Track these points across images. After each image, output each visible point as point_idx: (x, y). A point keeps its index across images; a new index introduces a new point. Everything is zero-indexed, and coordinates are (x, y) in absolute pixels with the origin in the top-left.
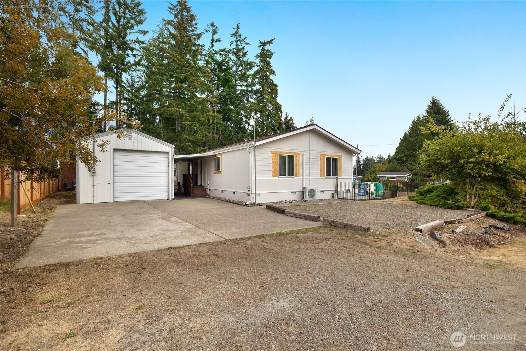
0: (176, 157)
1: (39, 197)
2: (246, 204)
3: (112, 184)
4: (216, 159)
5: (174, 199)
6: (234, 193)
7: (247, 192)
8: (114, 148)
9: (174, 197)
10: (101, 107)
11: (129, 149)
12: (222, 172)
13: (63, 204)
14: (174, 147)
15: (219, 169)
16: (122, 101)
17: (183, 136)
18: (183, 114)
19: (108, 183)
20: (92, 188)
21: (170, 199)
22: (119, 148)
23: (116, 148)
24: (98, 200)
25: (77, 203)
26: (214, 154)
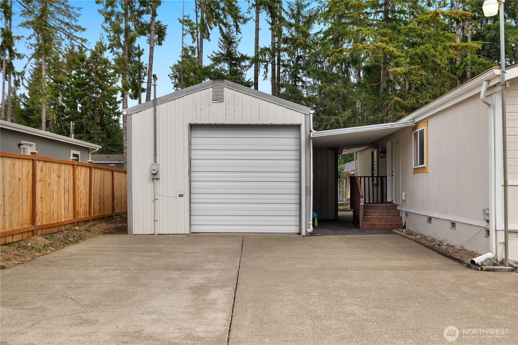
0: (315, 134)
1: (72, 218)
2: (473, 262)
3: (187, 196)
4: (416, 134)
5: (311, 234)
6: (453, 224)
7: (484, 224)
8: (191, 122)
9: (311, 229)
10: (247, 63)
11: (218, 123)
12: (430, 170)
13: (111, 233)
14: (313, 112)
15: (422, 162)
16: (283, 46)
17: (392, 99)
18: (391, 53)
19: (180, 196)
20: (153, 204)
21: (304, 233)
22: (199, 122)
23: (194, 122)
24: (163, 228)
25: (129, 232)
26: (411, 124)
